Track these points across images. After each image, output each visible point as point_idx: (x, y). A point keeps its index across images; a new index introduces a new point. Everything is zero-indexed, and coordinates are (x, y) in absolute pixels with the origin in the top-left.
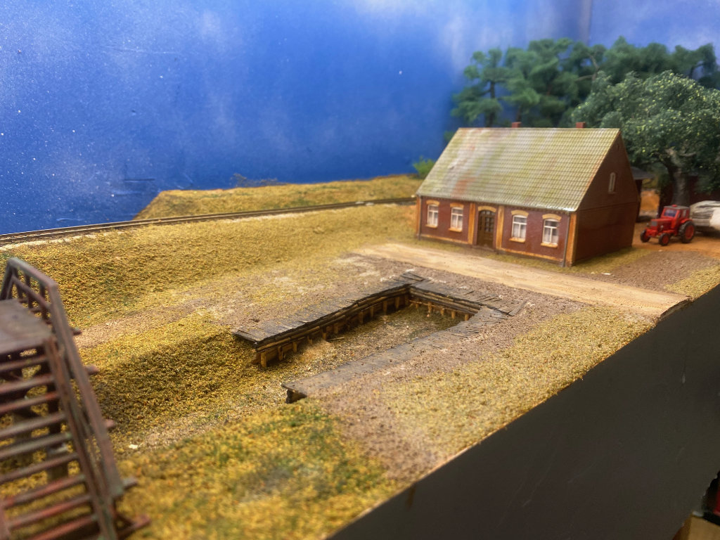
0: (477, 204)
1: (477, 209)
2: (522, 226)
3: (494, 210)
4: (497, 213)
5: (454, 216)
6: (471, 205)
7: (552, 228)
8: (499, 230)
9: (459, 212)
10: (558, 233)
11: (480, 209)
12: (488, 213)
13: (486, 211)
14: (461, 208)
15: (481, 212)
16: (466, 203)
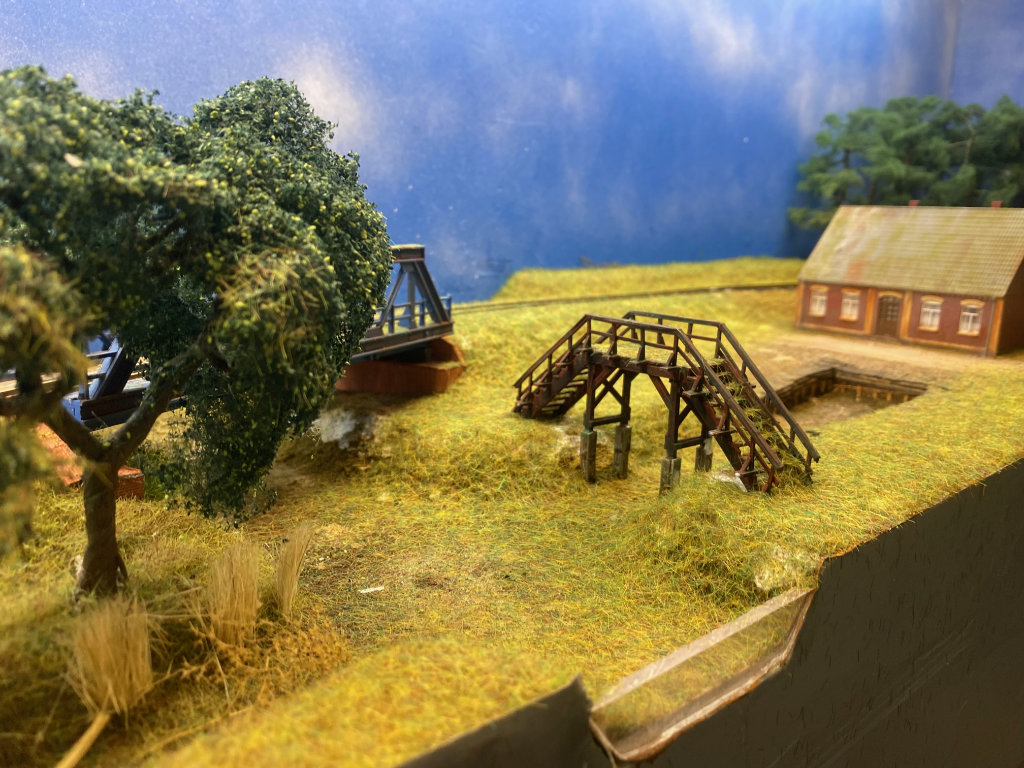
0: (877, 289)
1: (877, 295)
2: (934, 314)
3: (899, 296)
4: (902, 300)
5: (848, 304)
6: (870, 291)
7: (972, 315)
8: (906, 318)
9: (853, 298)
10: (980, 320)
11: (881, 294)
12: (891, 300)
13: (888, 297)
14: (857, 293)
15: (881, 299)
16: (864, 289)
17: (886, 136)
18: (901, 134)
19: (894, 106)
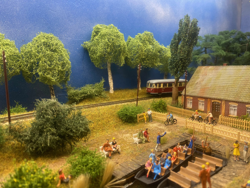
0: (211, 99)
1: (211, 101)
2: (235, 110)
3: (220, 102)
5: (200, 104)
6: (208, 99)
8: (223, 111)
9: (202, 102)
11: (213, 101)
13: (216, 102)
14: (204, 100)
16: (206, 98)
17: (219, 43)
18: (224, 42)
19: (221, 33)
